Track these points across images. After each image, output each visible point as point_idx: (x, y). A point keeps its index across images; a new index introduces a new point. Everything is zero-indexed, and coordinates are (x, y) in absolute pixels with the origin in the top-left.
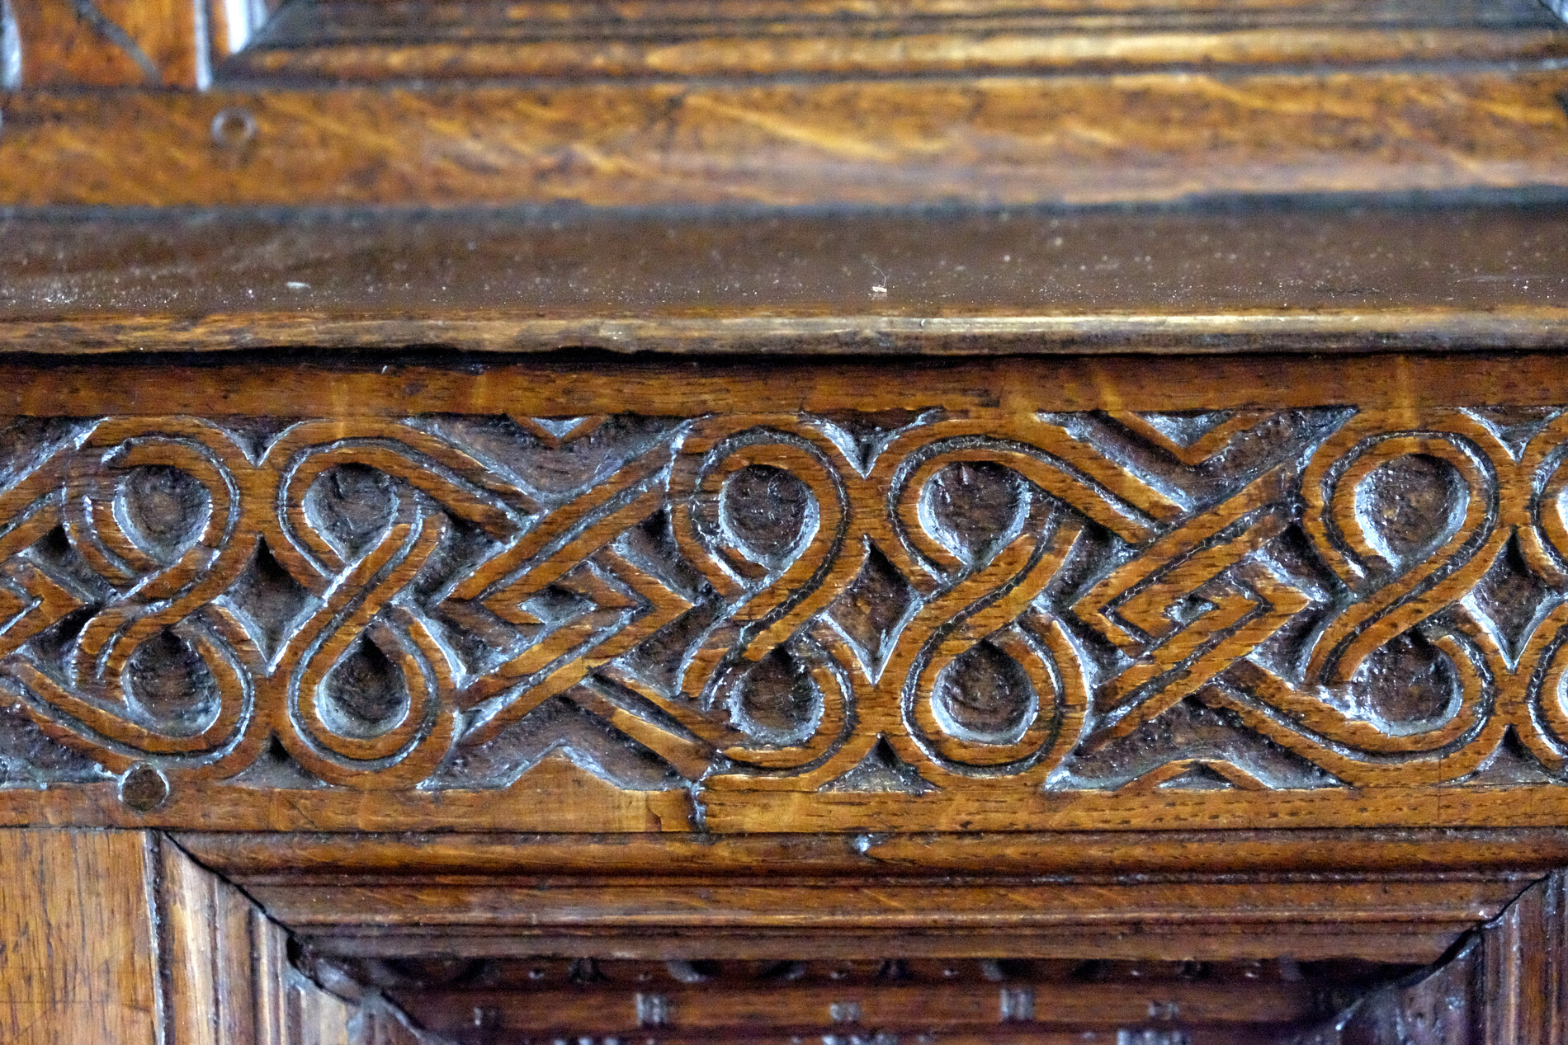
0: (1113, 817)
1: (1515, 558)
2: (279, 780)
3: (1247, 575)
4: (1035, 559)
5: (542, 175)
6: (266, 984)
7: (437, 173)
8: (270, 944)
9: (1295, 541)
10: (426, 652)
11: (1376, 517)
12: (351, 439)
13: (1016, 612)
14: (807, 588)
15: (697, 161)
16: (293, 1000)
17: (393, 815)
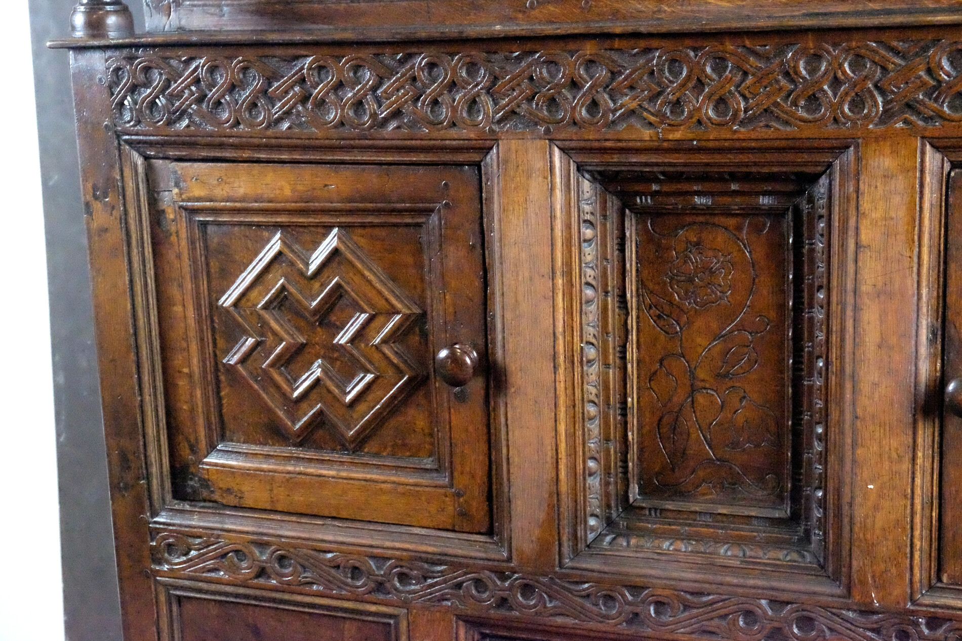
0: (748, 136)
1: (836, 78)
2: (574, 129)
3: (777, 81)
4: (731, 79)
5: (654, 13)
6: (572, 175)
7: (631, 13)
8: (573, 167)
9: (787, 74)
10: (605, 100)
11: (805, 69)
12: (590, 55)
13: (727, 90)
14: (683, 85)
15: (689, 8)
16: (578, 180)
17: (597, 136)
